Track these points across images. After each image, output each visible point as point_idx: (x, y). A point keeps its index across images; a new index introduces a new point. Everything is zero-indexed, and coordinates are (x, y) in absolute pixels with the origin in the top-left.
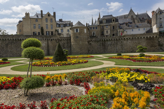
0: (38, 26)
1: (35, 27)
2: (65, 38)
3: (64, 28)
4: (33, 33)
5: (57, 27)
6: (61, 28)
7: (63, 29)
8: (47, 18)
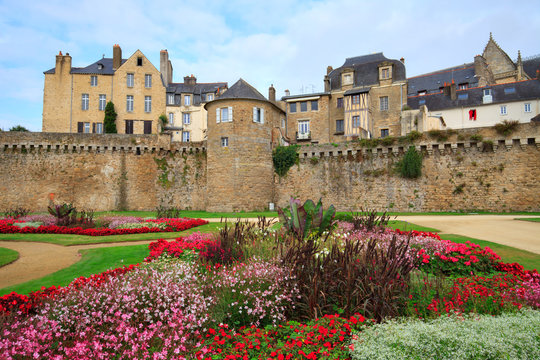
0: (97, 102)
1: (84, 107)
2: (193, 144)
3: (193, 108)
4: (76, 125)
5: (168, 105)
6: (182, 108)
7: (189, 113)
8: (131, 71)
